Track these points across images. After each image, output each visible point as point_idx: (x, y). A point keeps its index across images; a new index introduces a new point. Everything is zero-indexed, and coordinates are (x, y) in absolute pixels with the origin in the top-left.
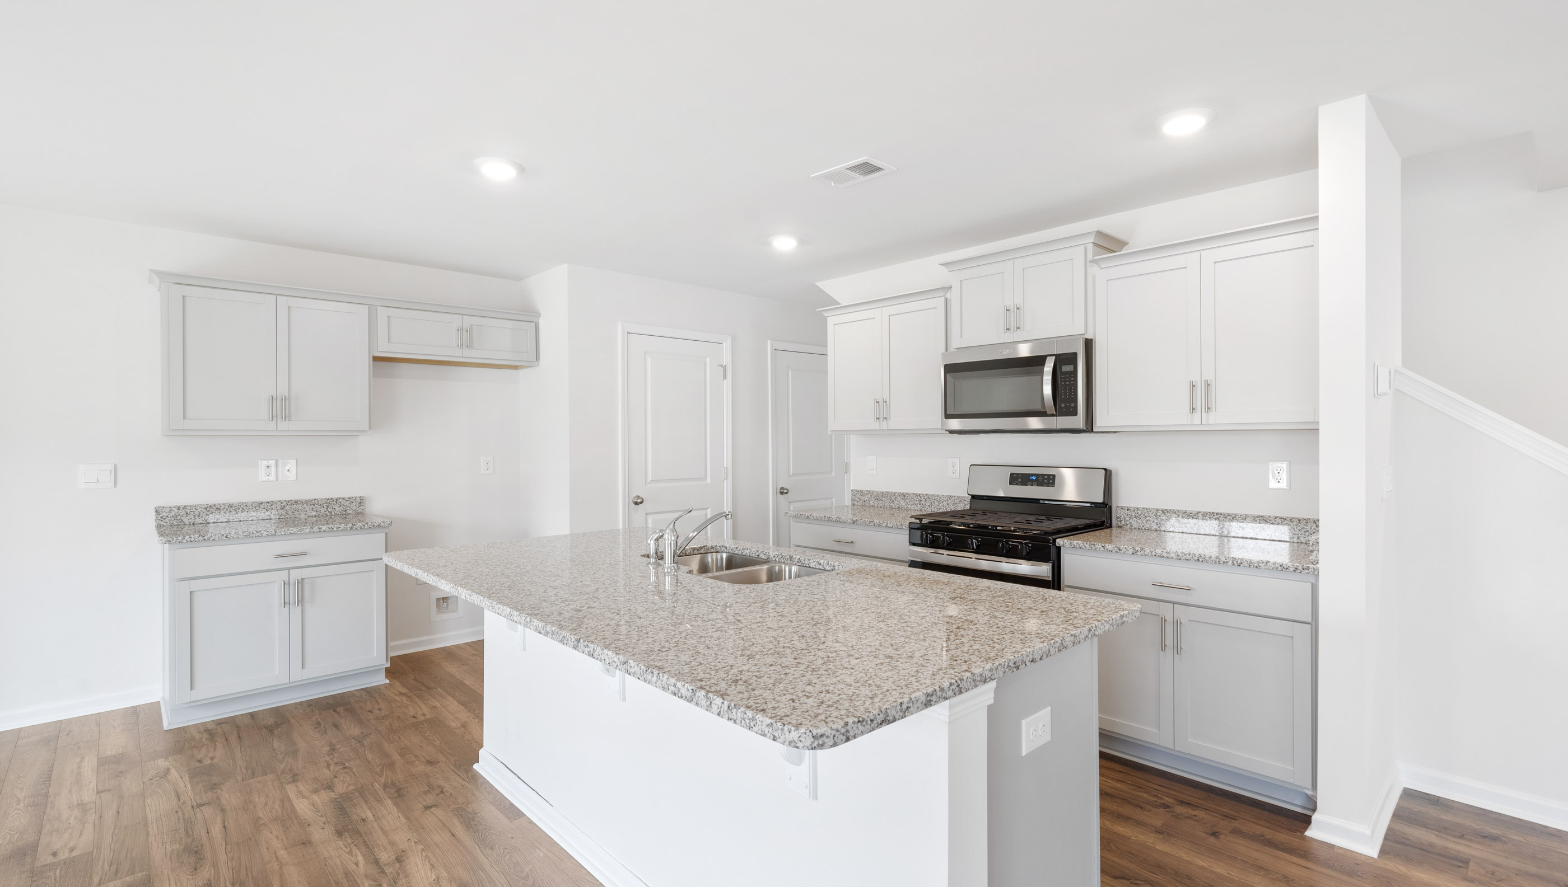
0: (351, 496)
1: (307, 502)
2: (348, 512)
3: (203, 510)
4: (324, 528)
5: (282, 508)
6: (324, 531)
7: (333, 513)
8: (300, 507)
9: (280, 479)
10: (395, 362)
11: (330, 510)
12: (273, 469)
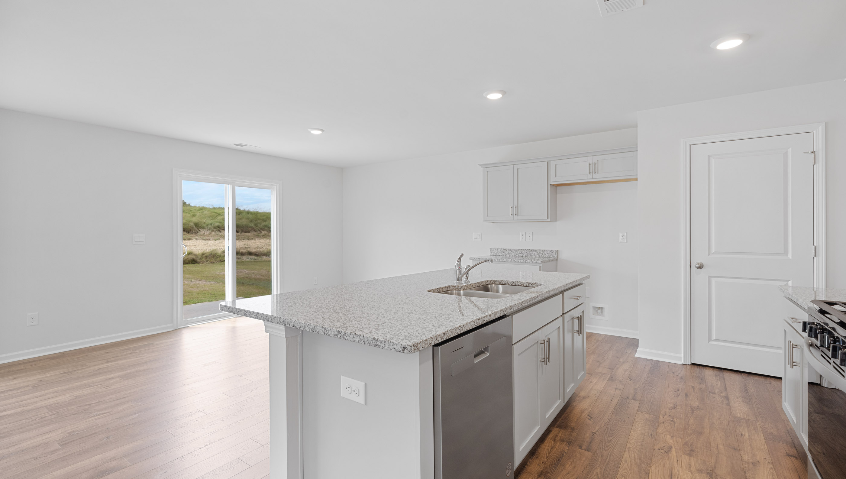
0: (552, 249)
1: (535, 251)
2: (551, 256)
3: (503, 251)
4: (515, 260)
5: (526, 253)
6: (516, 262)
7: (545, 257)
8: (532, 252)
9: (527, 240)
10: (572, 185)
11: (544, 255)
12: (524, 235)
